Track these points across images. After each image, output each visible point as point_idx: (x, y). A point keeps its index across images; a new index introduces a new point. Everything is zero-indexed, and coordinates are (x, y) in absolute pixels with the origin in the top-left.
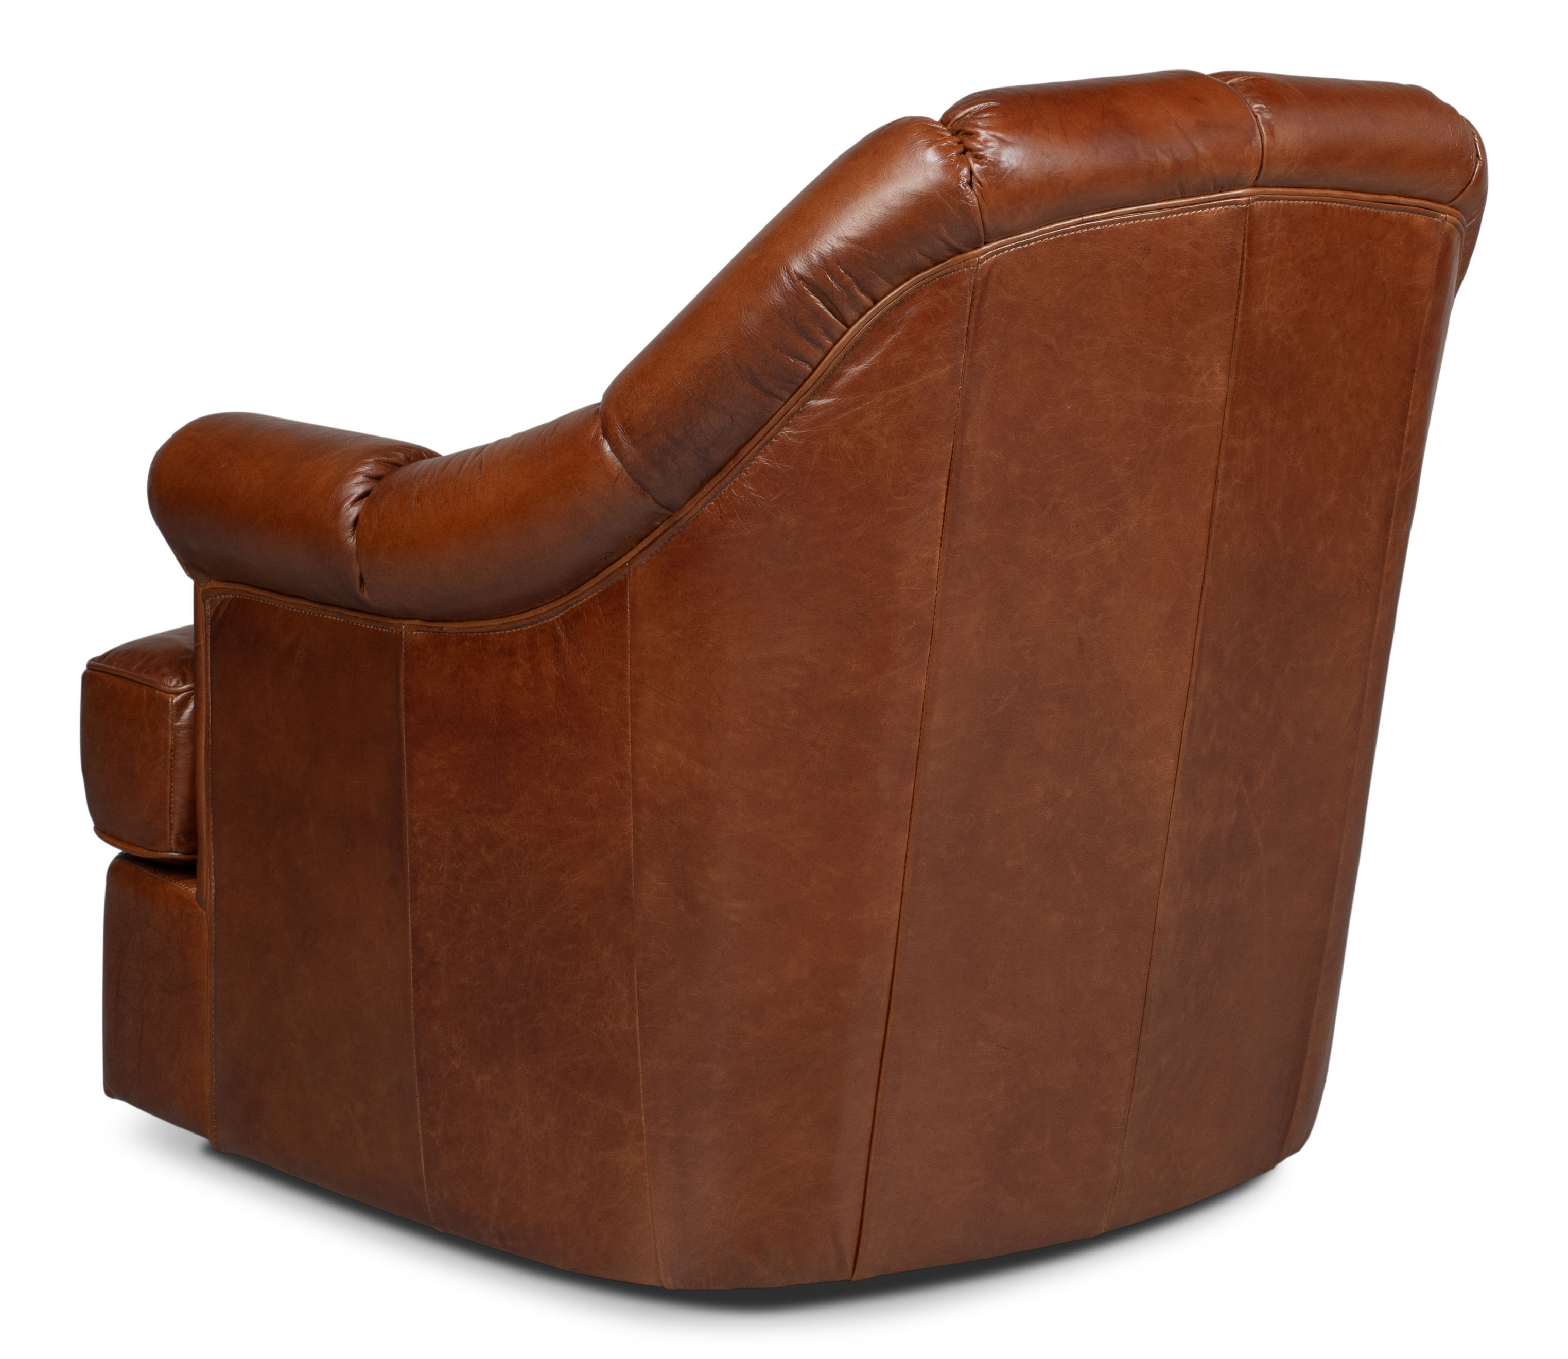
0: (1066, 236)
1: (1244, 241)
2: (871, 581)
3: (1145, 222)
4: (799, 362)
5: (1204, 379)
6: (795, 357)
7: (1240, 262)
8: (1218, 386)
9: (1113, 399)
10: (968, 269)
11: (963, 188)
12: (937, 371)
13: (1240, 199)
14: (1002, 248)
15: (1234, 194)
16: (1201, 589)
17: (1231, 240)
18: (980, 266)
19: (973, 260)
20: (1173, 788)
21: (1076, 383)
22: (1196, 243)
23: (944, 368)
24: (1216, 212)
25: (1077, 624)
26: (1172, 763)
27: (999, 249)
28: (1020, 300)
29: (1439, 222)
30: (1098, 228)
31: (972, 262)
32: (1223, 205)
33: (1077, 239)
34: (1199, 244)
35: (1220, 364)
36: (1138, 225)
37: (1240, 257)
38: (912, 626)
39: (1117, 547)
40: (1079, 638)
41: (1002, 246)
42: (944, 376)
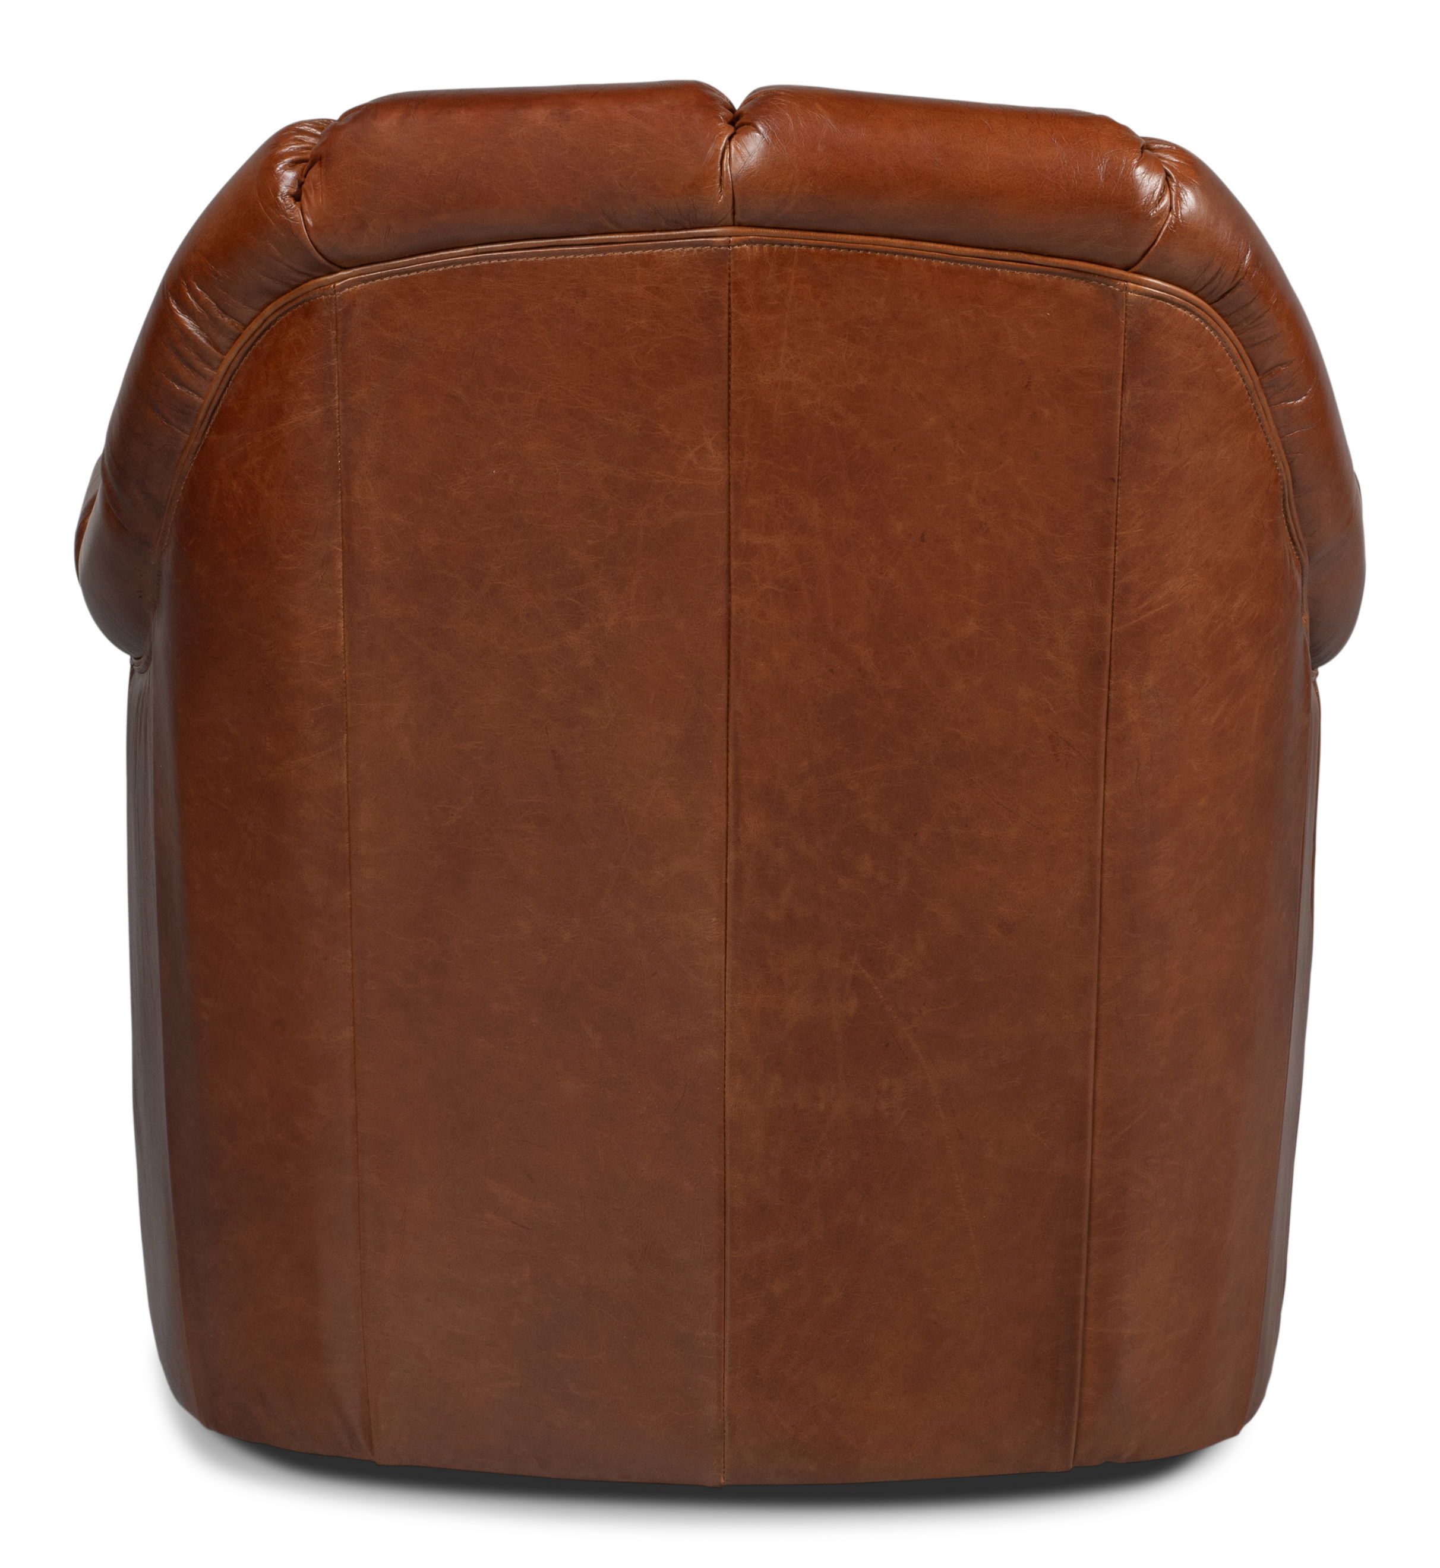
0: (460, 268)
1: (729, 291)
2: (271, 649)
3: (573, 258)
4: (185, 390)
5: (691, 455)
6: (179, 384)
7: (726, 317)
8: (714, 466)
9: (558, 467)
10: (326, 297)
11: (282, 201)
12: (307, 413)
13: (714, 239)
14: (367, 275)
15: (705, 233)
16: (726, 713)
17: (710, 288)
18: (339, 295)
19: (328, 286)
20: (724, 953)
21: (500, 443)
22: (657, 288)
23: (314, 410)
24: (685, 253)
25: (547, 734)
26: (715, 922)
27: (363, 276)
28: (405, 339)
29: (1116, 291)
30: (504, 261)
31: (328, 289)
32: (695, 245)
33: (477, 272)
34: (663, 290)
35: (712, 439)
36: (561, 261)
37: (726, 311)
38: (320, 708)
39: (590, 647)
40: (553, 751)
41: (368, 273)
42: (316, 420)
